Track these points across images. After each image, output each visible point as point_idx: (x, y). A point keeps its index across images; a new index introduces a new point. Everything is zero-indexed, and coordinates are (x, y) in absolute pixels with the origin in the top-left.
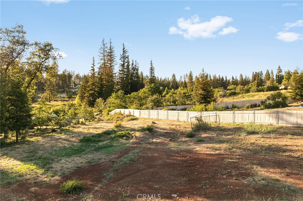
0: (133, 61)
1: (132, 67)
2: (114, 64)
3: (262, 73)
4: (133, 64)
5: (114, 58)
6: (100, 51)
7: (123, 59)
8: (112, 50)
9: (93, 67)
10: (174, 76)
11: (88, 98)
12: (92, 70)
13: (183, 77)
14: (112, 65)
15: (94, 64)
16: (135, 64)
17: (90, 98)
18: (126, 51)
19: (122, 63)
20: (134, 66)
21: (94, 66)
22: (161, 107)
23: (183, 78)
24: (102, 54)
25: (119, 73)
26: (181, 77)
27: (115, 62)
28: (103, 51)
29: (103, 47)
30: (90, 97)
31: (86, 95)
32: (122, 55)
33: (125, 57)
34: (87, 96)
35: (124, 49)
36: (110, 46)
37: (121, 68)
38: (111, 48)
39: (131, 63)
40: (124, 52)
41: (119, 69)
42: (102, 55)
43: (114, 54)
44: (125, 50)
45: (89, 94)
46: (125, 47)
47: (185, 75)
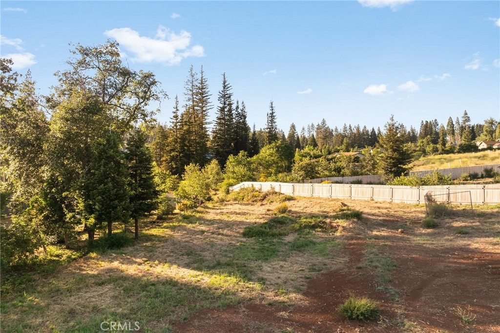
0: (238, 102)
1: (237, 113)
2: (209, 108)
3: (436, 123)
4: (237, 107)
5: (208, 98)
6: (187, 86)
7: (223, 99)
8: (205, 84)
9: (175, 113)
10: (293, 127)
11: (168, 163)
12: (174, 117)
13: (306, 129)
14: (204, 109)
15: (177, 108)
16: (241, 107)
17: (170, 164)
18: (229, 86)
19: (221, 106)
20: (240, 111)
21: (178, 110)
22: (318, 179)
23: (307, 131)
24: (191, 90)
25: (216, 122)
26: (303, 129)
27: (208, 104)
28: (190, 87)
29: (191, 79)
30: (170, 162)
31: (164, 159)
32: (221, 92)
33: (226, 96)
34: (165, 161)
35: (225, 82)
36: (202, 78)
37: (219, 115)
38: (203, 80)
39: (234, 107)
40: (224, 87)
41: (217, 116)
42: (191, 93)
43: (207, 90)
44: (226, 84)
45: (169, 157)
46: (226, 79)
47: (310, 125)
